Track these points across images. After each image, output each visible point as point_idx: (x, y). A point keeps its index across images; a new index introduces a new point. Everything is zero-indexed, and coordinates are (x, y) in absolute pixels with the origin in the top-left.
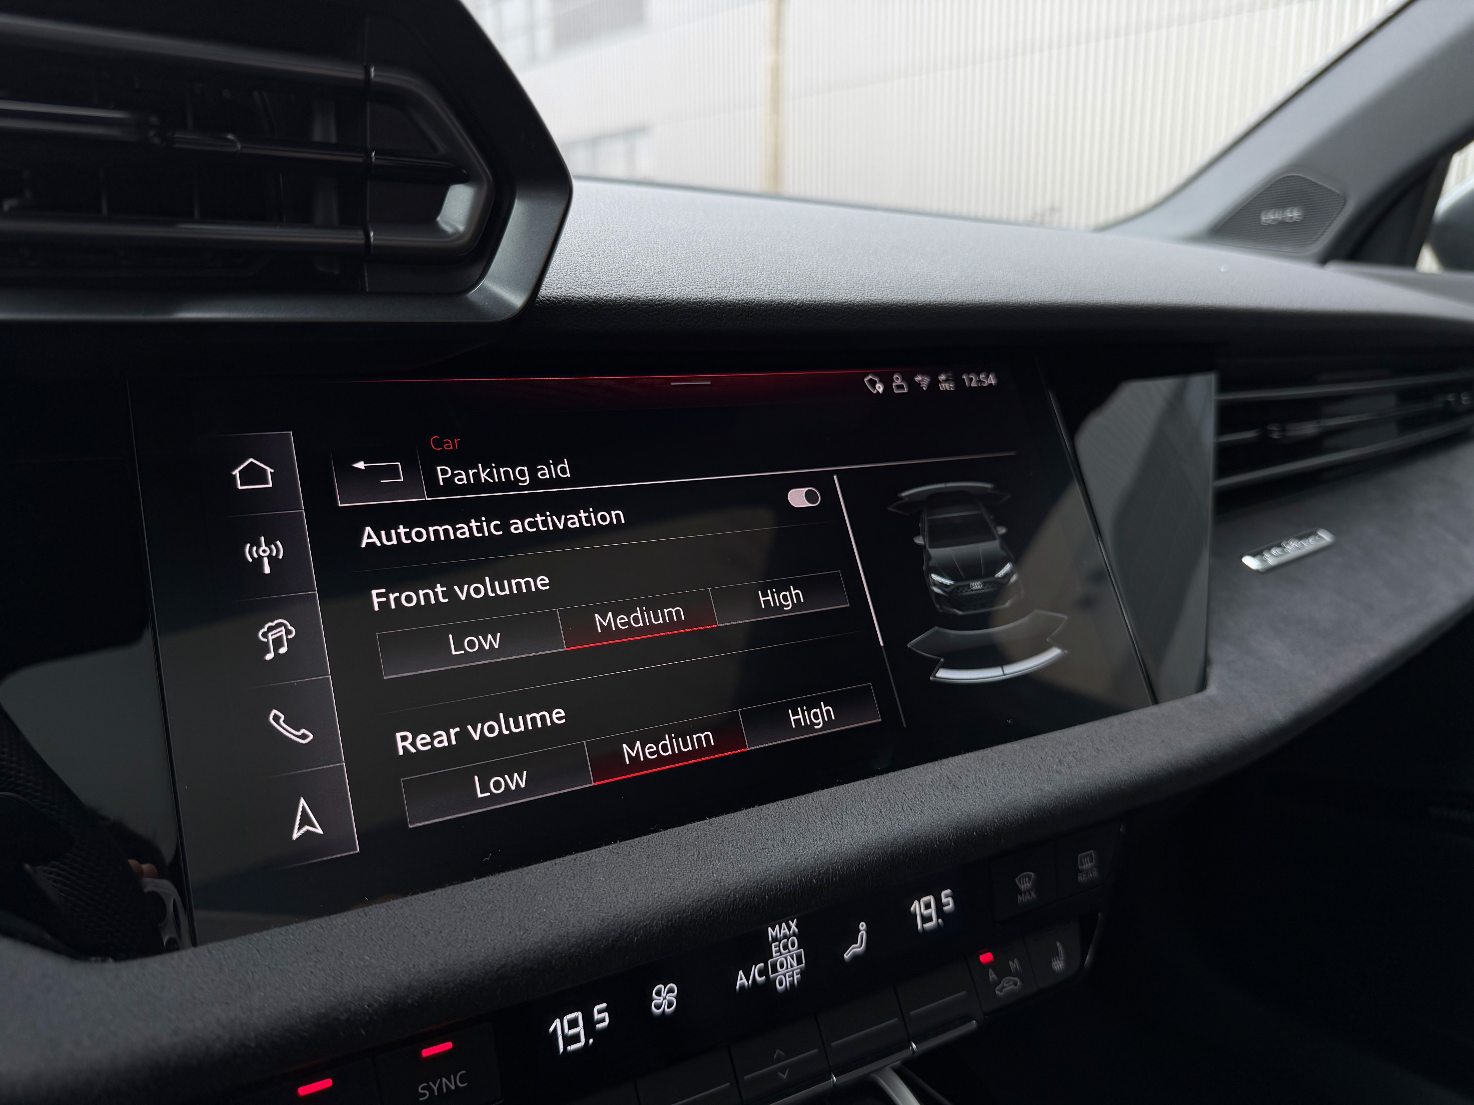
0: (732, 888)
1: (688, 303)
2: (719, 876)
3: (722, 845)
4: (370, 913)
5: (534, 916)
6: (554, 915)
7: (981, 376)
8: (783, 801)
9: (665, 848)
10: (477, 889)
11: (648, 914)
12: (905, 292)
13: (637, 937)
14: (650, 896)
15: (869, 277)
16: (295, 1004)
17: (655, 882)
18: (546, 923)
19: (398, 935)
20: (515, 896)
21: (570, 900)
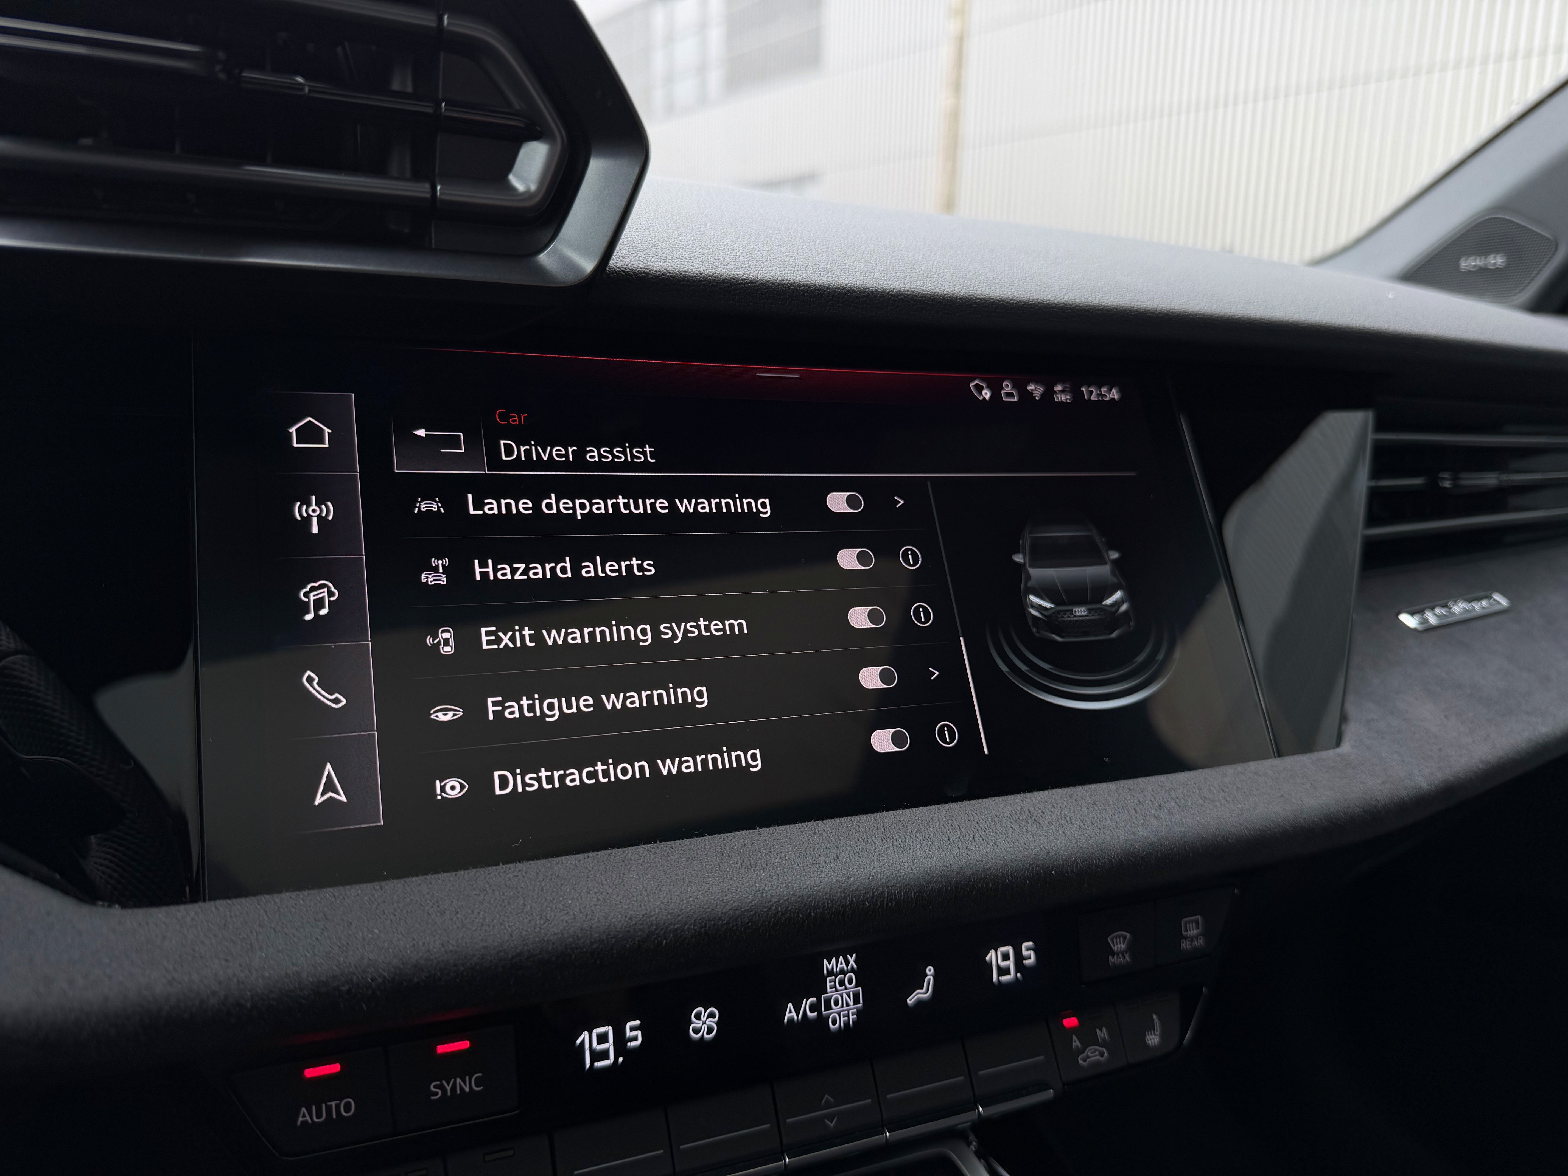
0: (774, 900)
2: (761, 887)
3: (770, 856)
4: (386, 887)
5: (558, 907)
6: (578, 907)
7: (1102, 390)
8: (843, 819)
9: (707, 853)
10: (501, 874)
11: (680, 918)
13: (666, 940)
14: (684, 898)
16: (296, 969)
17: (691, 886)
18: (570, 915)
19: (411, 911)
20: (540, 885)
21: (598, 894)
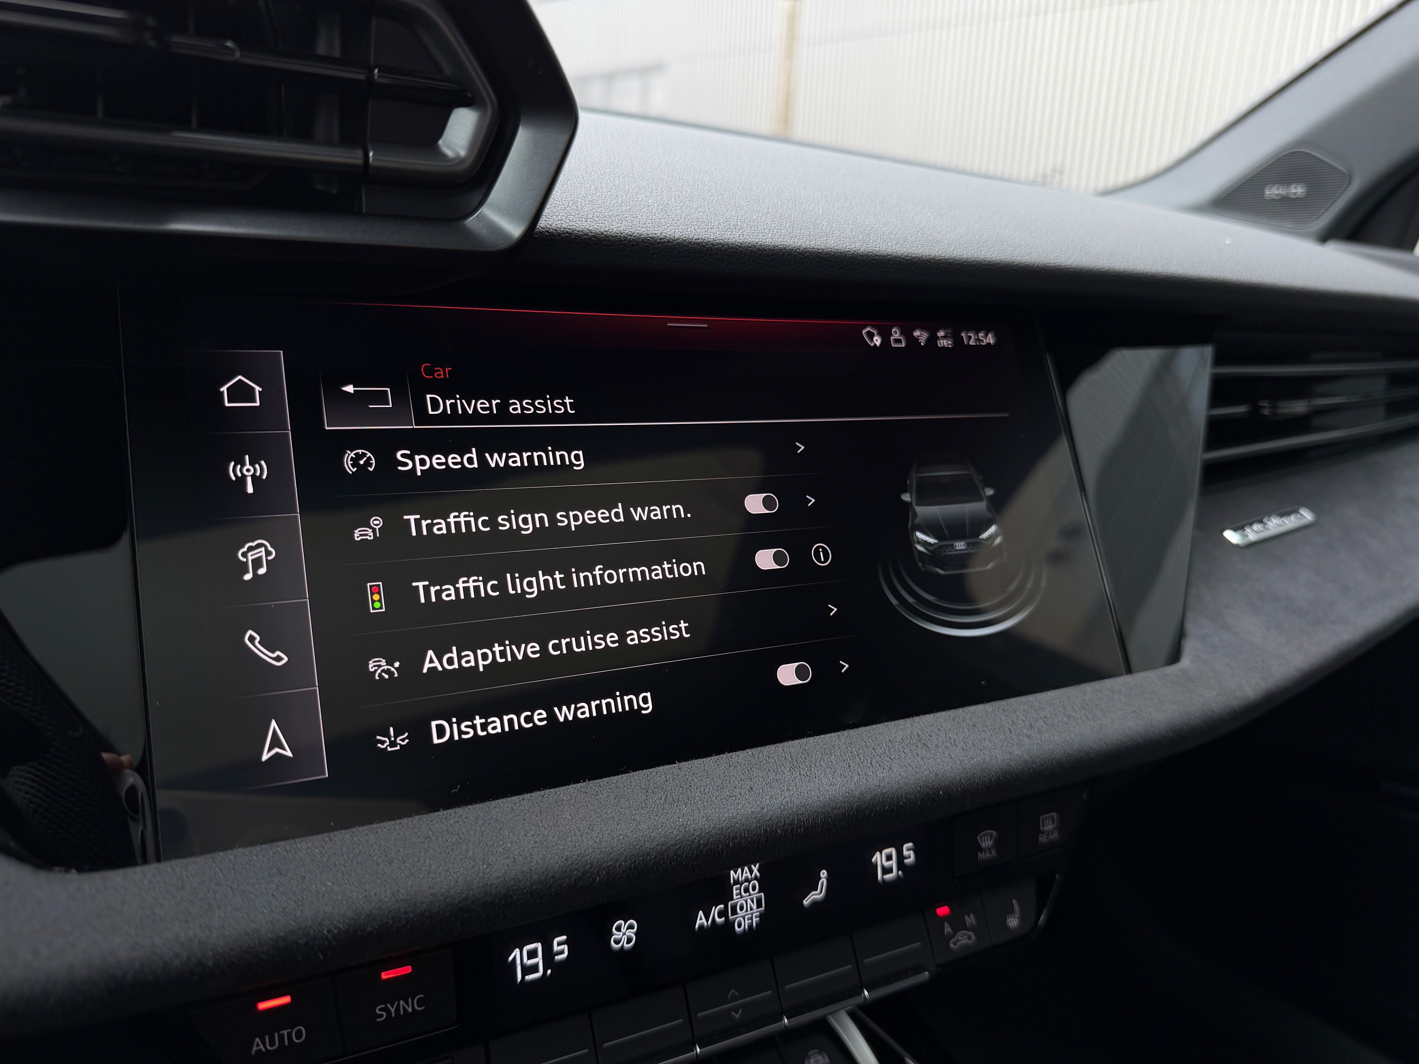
0: (697, 834)
1: (690, 243)
2: (685, 821)
3: (690, 790)
4: (335, 838)
5: (498, 851)
6: (518, 851)
7: (980, 335)
8: (753, 750)
9: (633, 790)
10: (443, 821)
11: (612, 856)
12: (910, 245)
13: (600, 877)
14: (615, 837)
15: (875, 227)
16: (254, 926)
17: (620, 824)
18: (510, 859)
19: (361, 862)
20: (481, 830)
21: (535, 837)
